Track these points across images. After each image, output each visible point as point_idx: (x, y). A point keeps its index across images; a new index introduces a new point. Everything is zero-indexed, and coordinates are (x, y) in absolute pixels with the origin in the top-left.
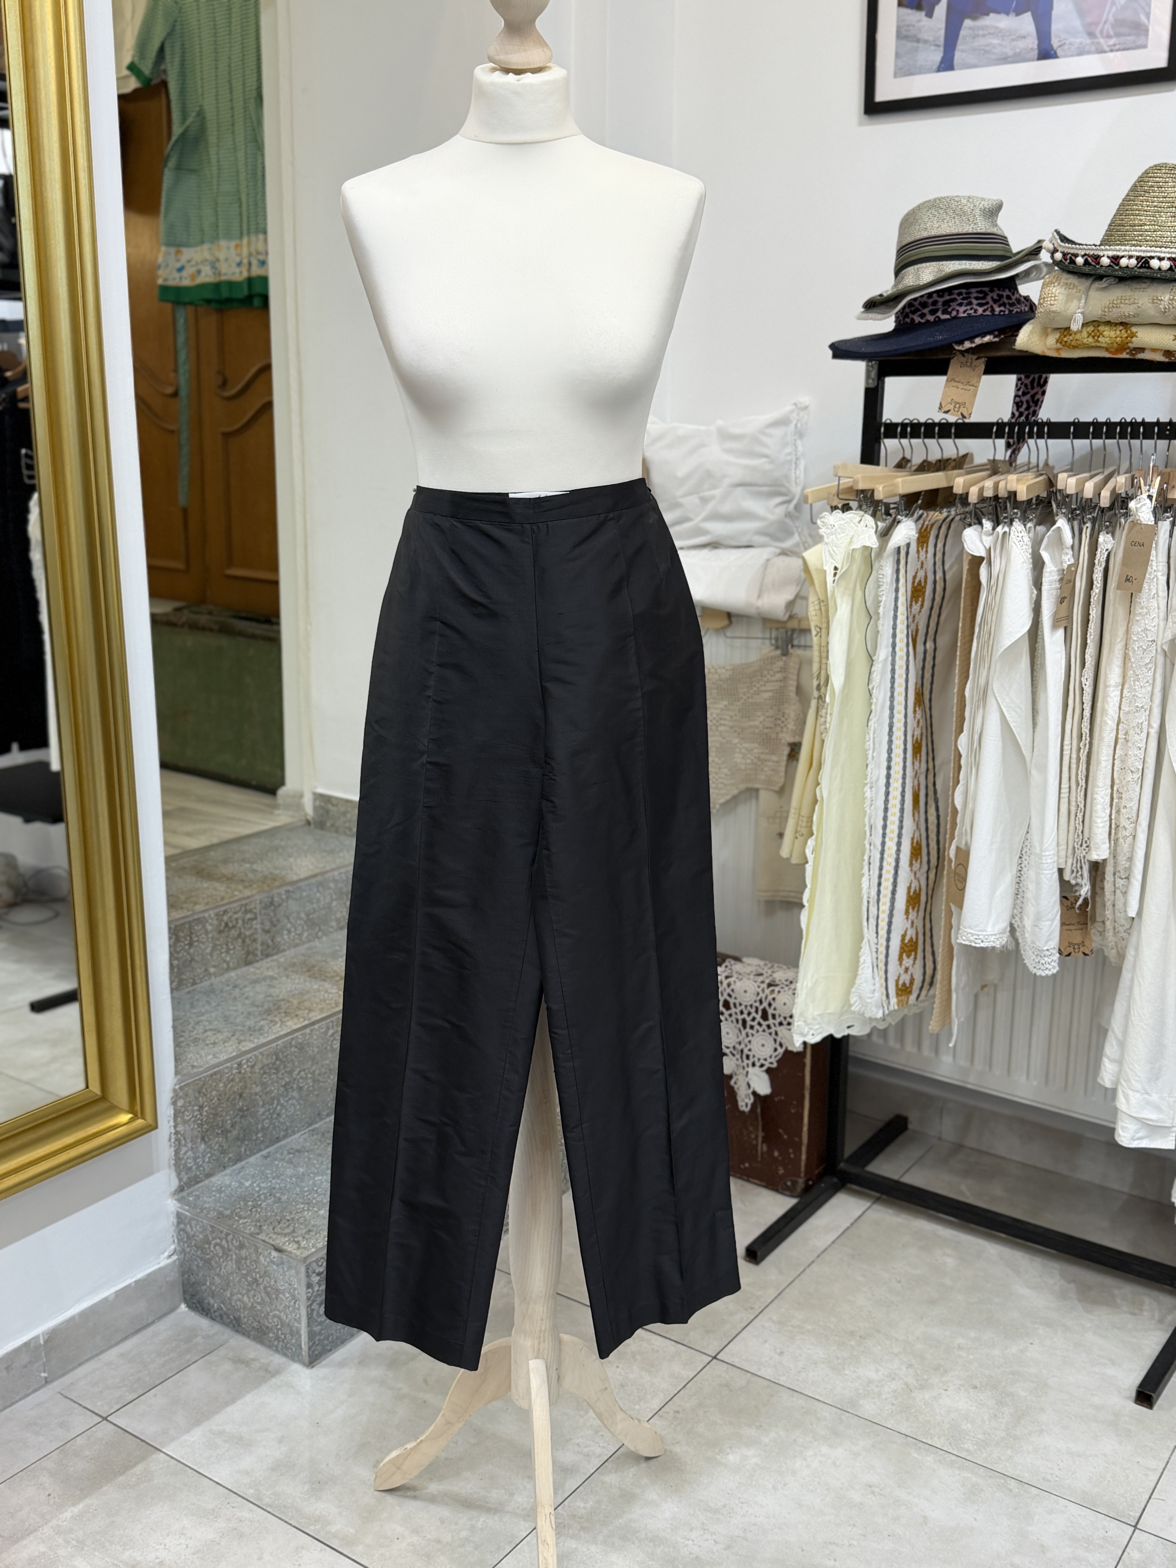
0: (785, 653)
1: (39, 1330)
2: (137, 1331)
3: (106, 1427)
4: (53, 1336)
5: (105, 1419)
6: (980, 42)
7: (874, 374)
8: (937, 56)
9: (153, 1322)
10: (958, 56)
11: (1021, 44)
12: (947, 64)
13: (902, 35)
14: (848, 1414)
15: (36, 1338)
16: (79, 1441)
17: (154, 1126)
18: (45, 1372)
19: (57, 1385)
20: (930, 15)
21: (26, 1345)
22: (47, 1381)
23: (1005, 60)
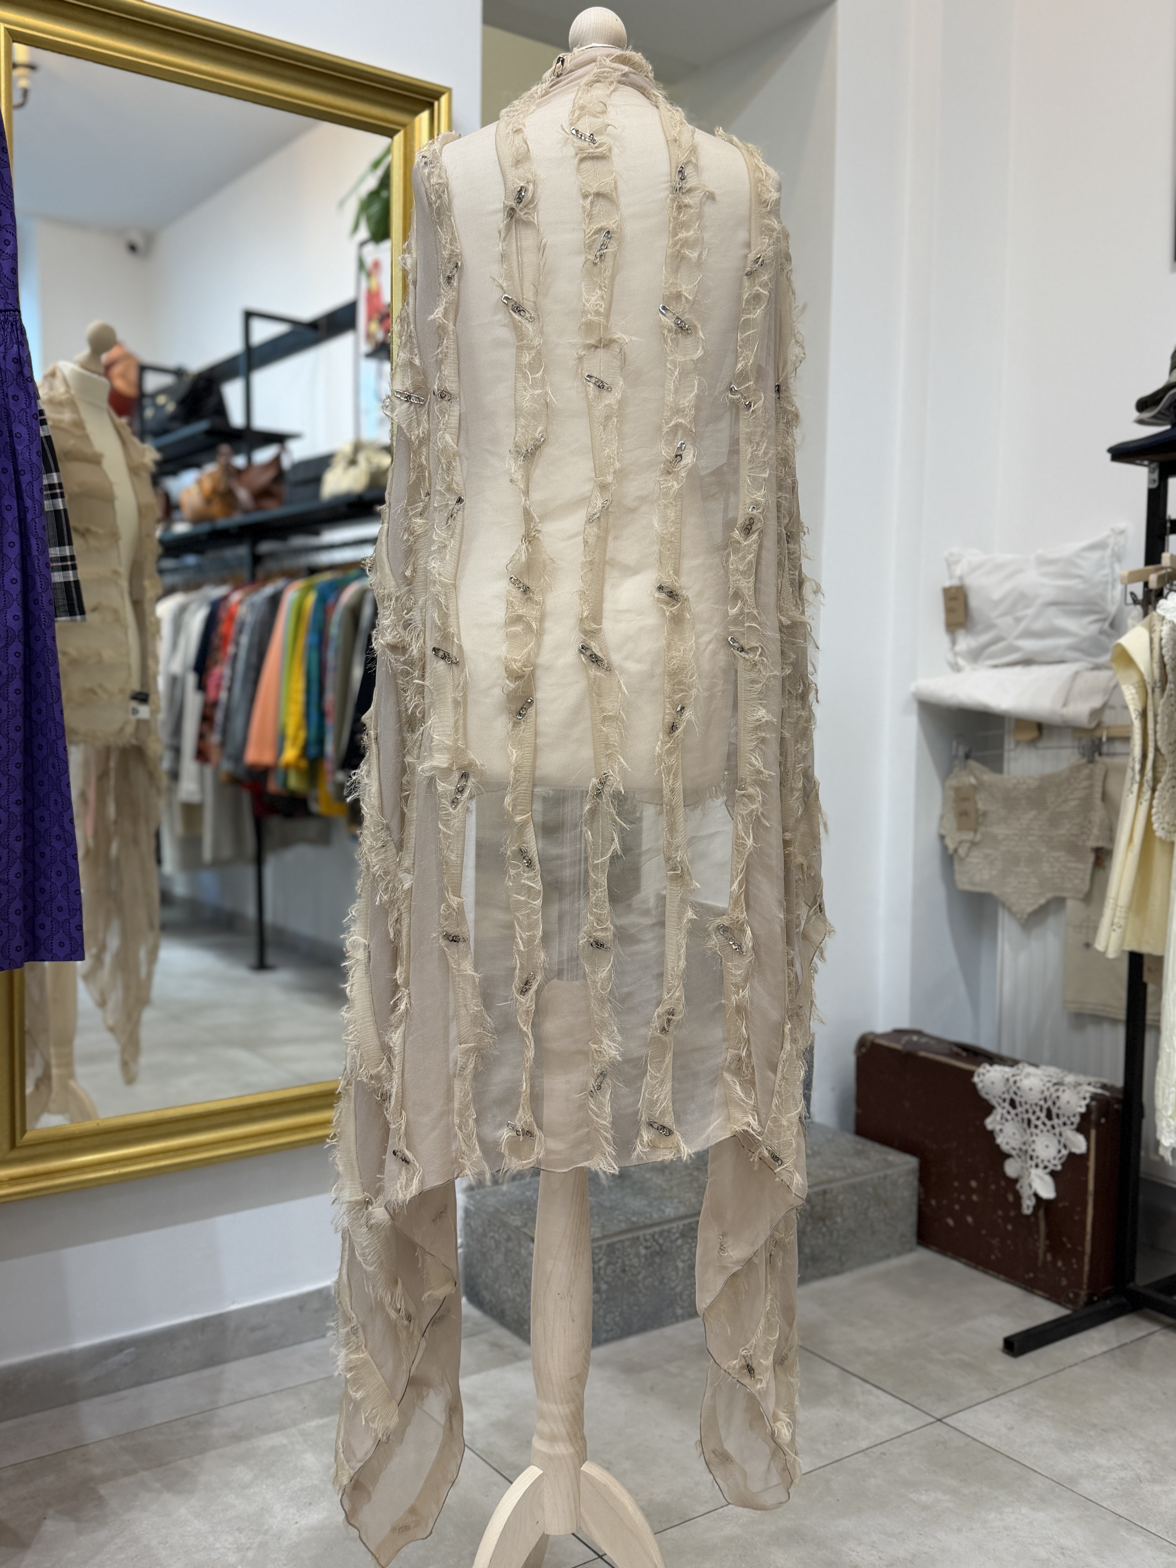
0: (1091, 761)
7: (1157, 474)
14: (1063, 1488)
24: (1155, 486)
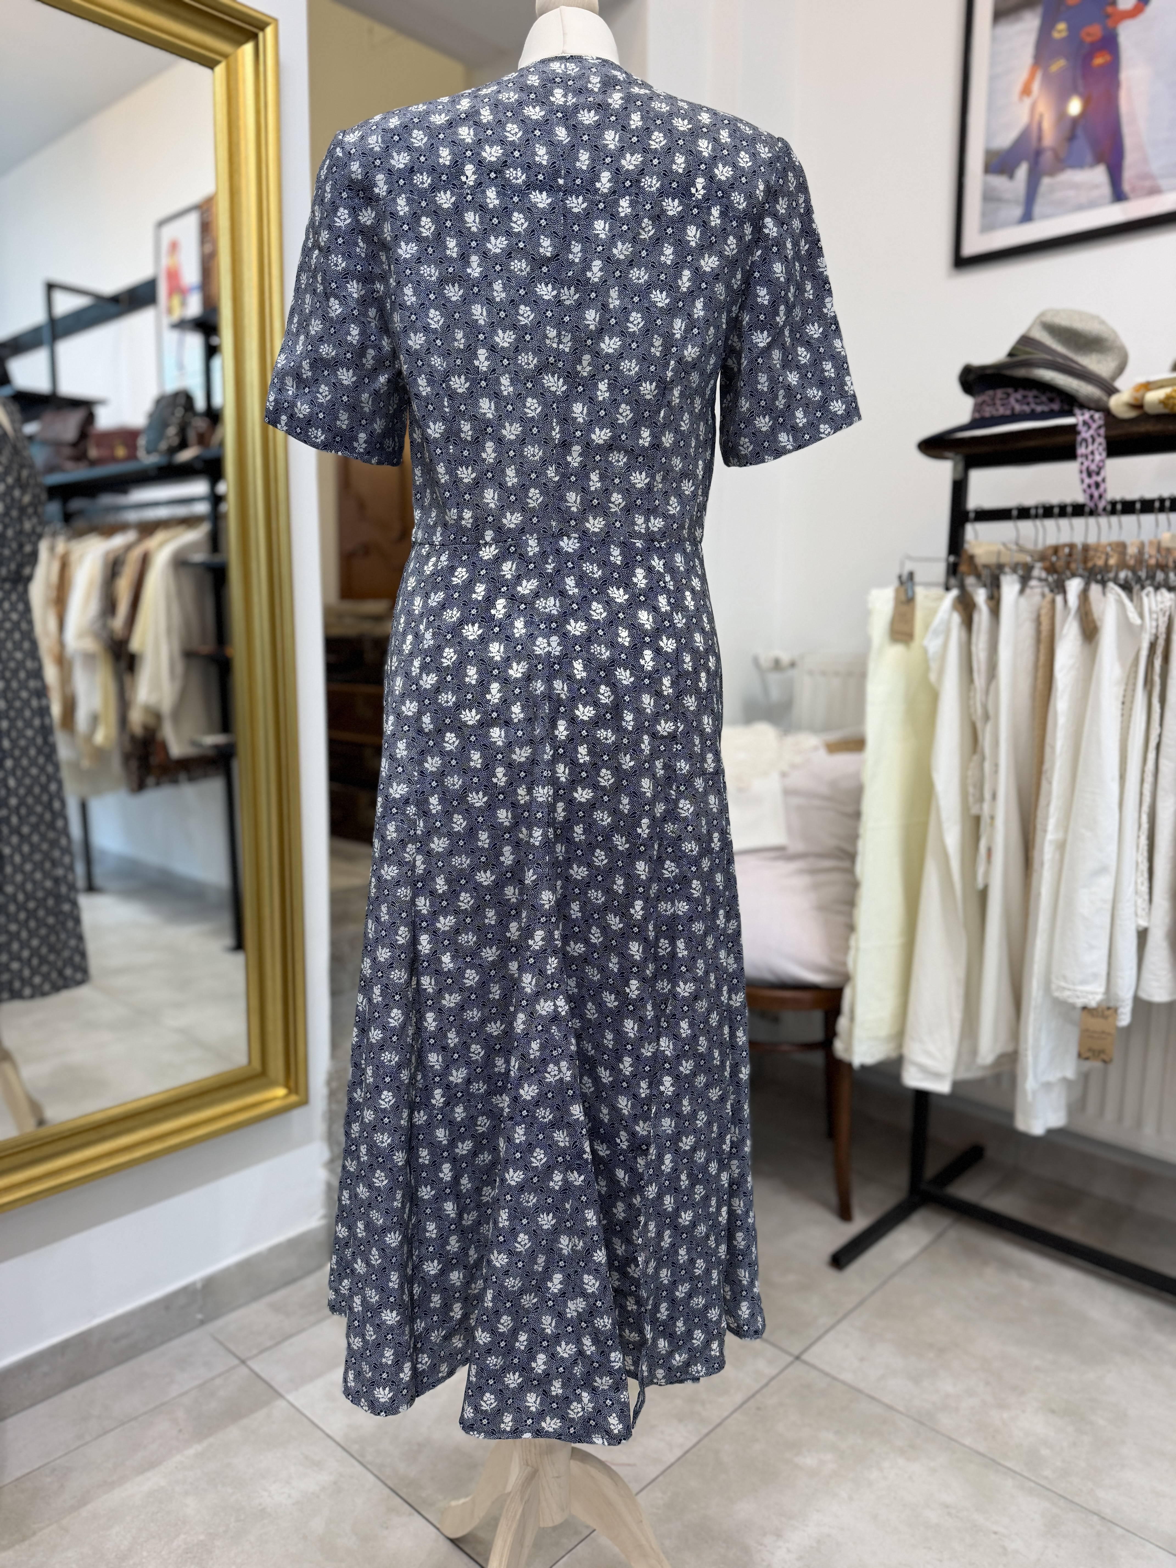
1: (196, 1276)
2: (286, 1284)
3: (243, 1370)
4: (209, 1283)
5: (243, 1362)
6: (1058, 195)
7: (961, 466)
9: (301, 1277)
10: (1037, 209)
11: (1095, 193)
12: (1027, 217)
13: (989, 197)
14: (926, 1428)
15: (193, 1283)
16: (218, 1381)
17: (304, 1102)
18: (200, 1314)
19: (210, 1327)
20: (1011, 176)
21: (185, 1289)
22: (202, 1323)
23: (1080, 208)
24: (959, 476)
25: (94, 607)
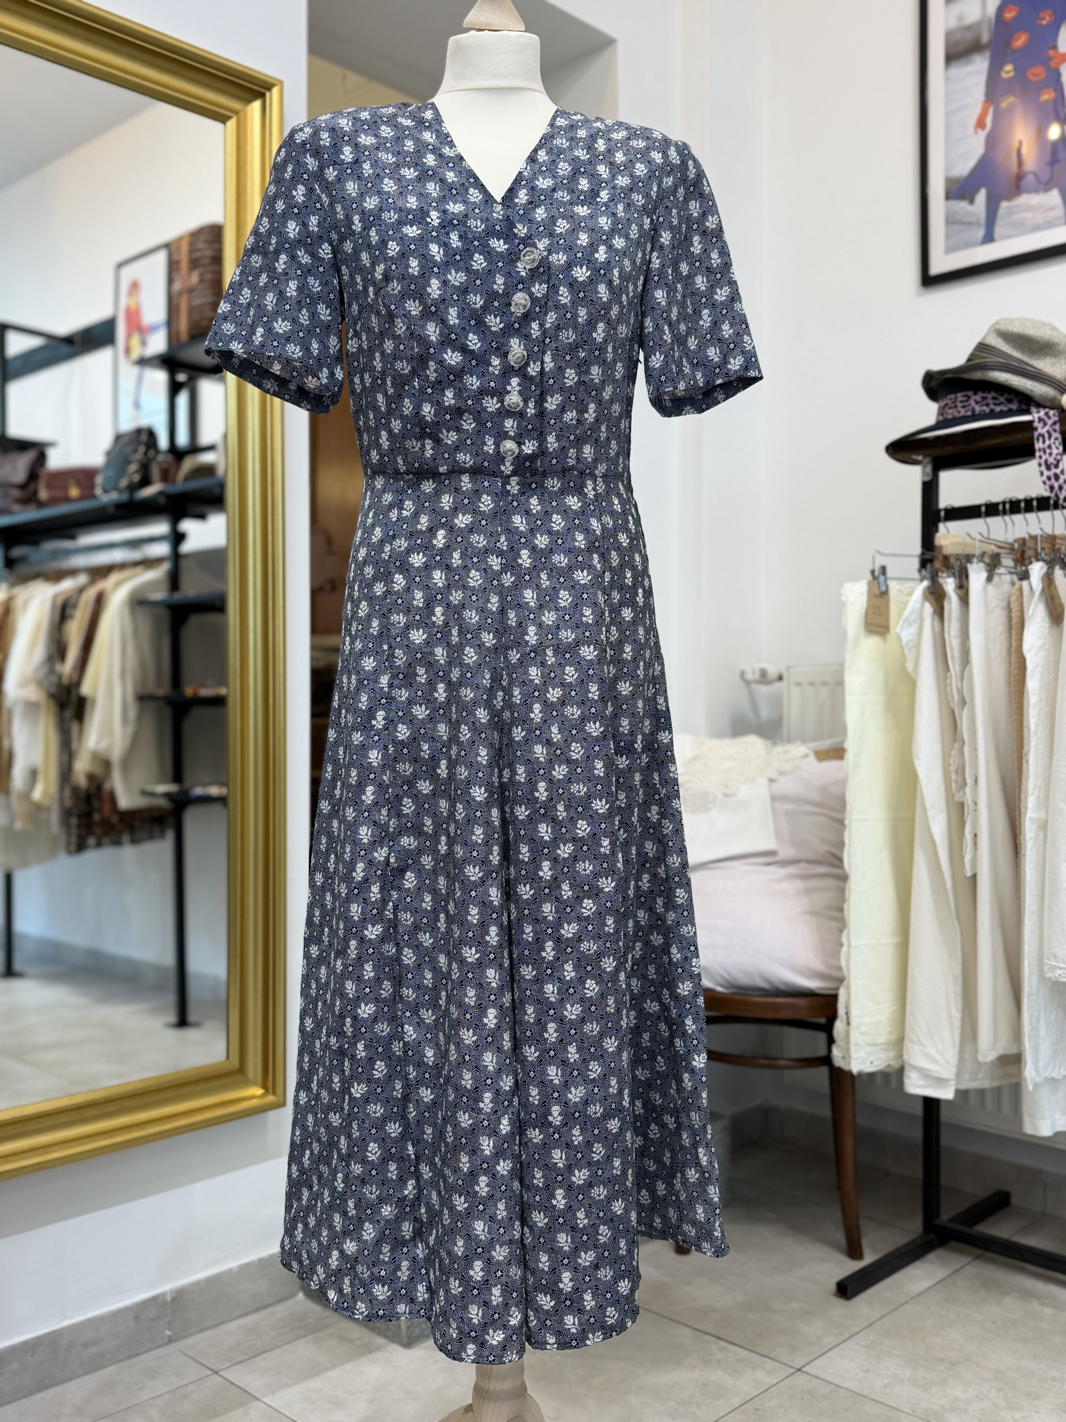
1: (167, 1287)
2: (257, 1310)
3: (216, 1379)
4: (179, 1295)
5: (216, 1372)
6: (1016, 218)
7: (930, 469)
8: (981, 233)
9: (272, 1304)
10: (998, 231)
11: (1051, 214)
12: (989, 238)
13: (950, 221)
15: (164, 1294)
16: (190, 1387)
17: (279, 1104)
18: (169, 1329)
19: (180, 1345)
20: (972, 201)
21: (154, 1299)
22: (171, 1340)
23: (1037, 228)
24: (929, 479)
25: (40, 653)
